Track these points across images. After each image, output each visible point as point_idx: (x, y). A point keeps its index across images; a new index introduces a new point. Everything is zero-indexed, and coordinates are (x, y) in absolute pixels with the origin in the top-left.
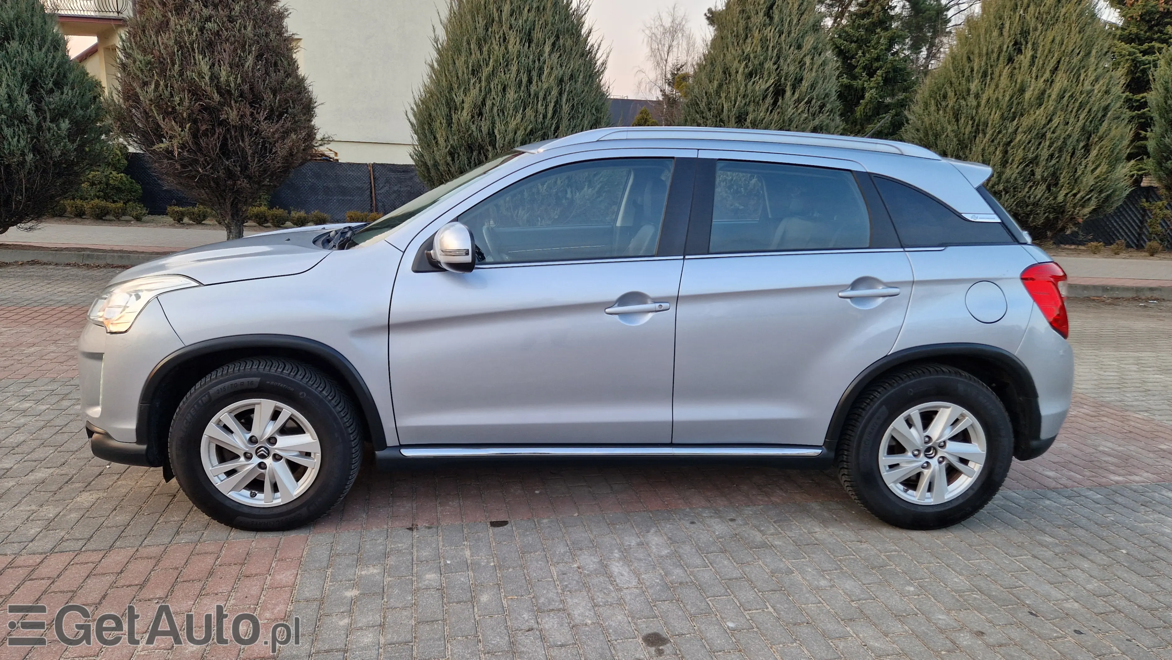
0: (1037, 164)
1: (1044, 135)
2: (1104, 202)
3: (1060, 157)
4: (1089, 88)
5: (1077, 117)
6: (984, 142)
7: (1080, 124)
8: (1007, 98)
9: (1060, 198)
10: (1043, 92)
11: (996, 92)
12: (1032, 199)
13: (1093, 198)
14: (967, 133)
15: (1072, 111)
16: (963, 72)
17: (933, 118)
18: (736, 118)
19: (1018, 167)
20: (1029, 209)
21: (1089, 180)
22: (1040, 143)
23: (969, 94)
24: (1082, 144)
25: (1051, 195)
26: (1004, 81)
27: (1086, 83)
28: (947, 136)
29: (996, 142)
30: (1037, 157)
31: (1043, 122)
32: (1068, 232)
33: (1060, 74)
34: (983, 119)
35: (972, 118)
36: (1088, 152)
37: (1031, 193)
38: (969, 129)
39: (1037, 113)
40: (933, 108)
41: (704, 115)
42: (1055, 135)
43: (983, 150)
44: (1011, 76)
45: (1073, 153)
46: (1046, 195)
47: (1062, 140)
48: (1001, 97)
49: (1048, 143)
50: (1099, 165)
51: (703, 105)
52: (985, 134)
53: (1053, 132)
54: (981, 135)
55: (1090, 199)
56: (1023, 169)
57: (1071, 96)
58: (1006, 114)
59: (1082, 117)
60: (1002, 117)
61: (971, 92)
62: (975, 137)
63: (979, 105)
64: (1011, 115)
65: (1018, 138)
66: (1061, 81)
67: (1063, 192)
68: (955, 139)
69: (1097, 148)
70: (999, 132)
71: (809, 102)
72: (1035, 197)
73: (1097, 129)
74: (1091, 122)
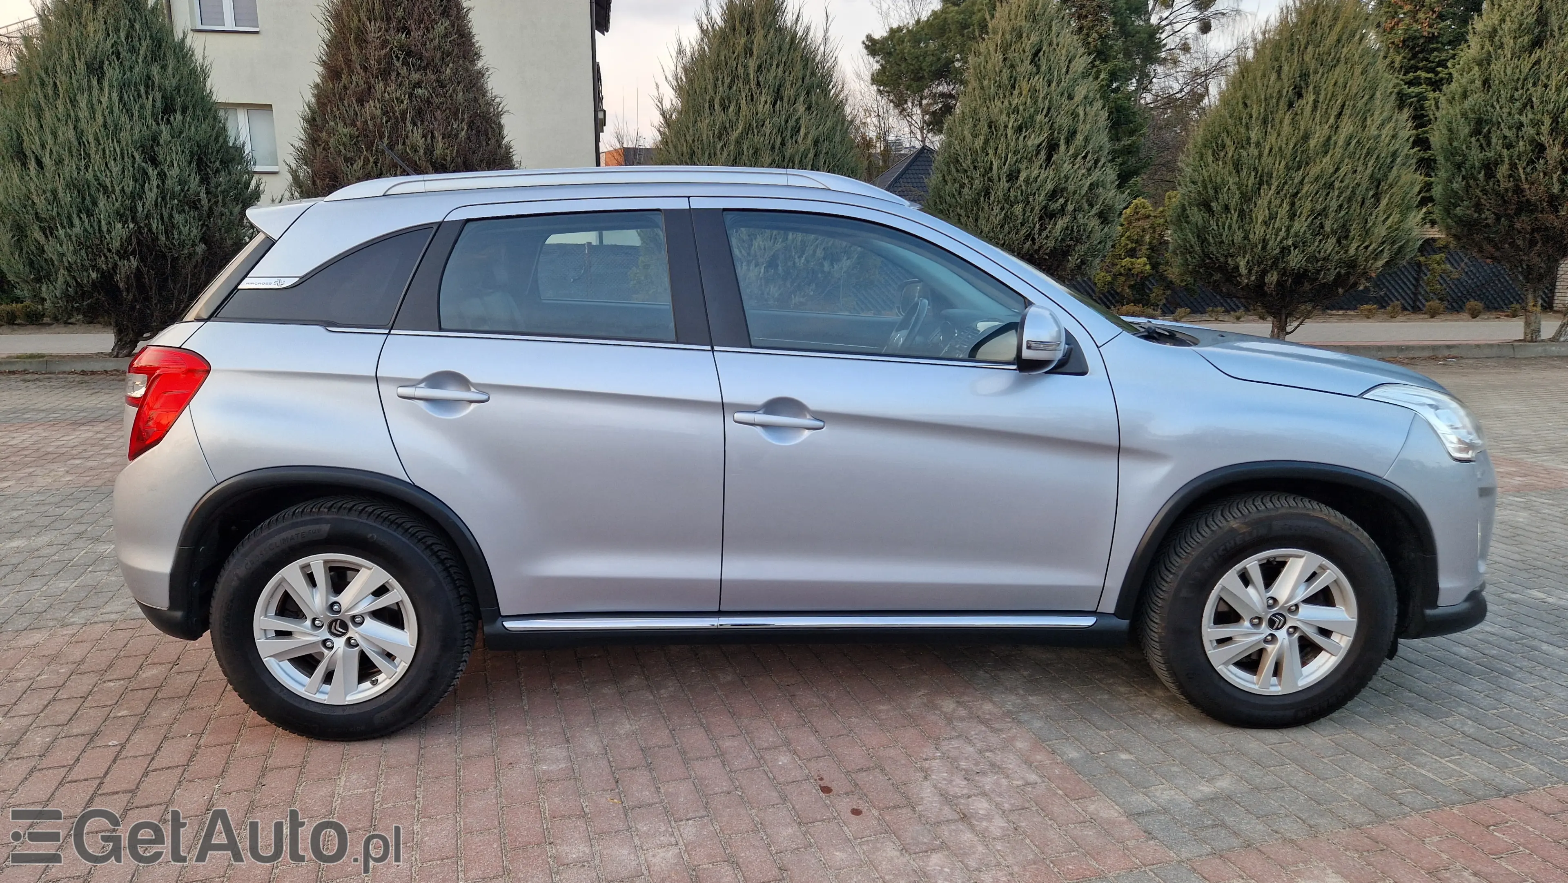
0: (1326, 216)
1: (1331, 185)
2: (1397, 254)
3: (1349, 207)
4: (1376, 133)
5: (1365, 164)
6: (1270, 194)
7: (1369, 171)
8: (1291, 146)
9: (1352, 251)
10: (1329, 138)
11: (1279, 140)
12: (1322, 254)
13: (1386, 251)
14: (1250, 185)
15: (1359, 158)
16: (1241, 119)
17: (1211, 170)
18: (1007, 176)
19: (1306, 220)
20: (1319, 264)
21: (1381, 231)
22: (1329, 193)
23: (1249, 144)
24: (1371, 193)
25: (1342, 248)
26: (1286, 128)
27: (1373, 128)
28: (1229, 189)
29: (1282, 194)
30: (1325, 208)
31: (1331, 171)
32: (1361, 288)
33: (1345, 118)
34: (1266, 170)
35: (1255, 169)
36: (1378, 201)
37: (1321, 247)
38: (1252, 180)
39: (1324, 161)
40: (1210, 159)
41: (969, 174)
42: (1343, 184)
43: (1270, 202)
44: (1294, 122)
45: (1363, 203)
46: (1337, 249)
47: (1350, 189)
48: (1284, 146)
49: (1336, 194)
50: (1390, 215)
51: (966, 164)
52: (1270, 186)
53: (1342, 182)
54: (1265, 187)
55: (1382, 251)
56: (1312, 222)
57: (1358, 142)
58: (1290, 163)
59: (1370, 164)
60: (1287, 167)
61: (1252, 141)
62: (1259, 189)
63: (1260, 156)
64: (1296, 164)
65: (1306, 189)
66: (1347, 127)
67: (1354, 245)
68: (1237, 192)
69: (1388, 196)
70: (1285, 183)
71: (1085, 157)
72: (1325, 252)
73: (1386, 176)
74: (1380, 168)
